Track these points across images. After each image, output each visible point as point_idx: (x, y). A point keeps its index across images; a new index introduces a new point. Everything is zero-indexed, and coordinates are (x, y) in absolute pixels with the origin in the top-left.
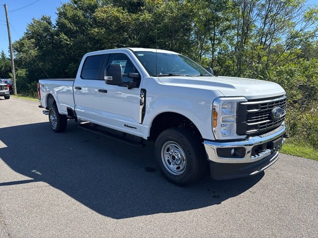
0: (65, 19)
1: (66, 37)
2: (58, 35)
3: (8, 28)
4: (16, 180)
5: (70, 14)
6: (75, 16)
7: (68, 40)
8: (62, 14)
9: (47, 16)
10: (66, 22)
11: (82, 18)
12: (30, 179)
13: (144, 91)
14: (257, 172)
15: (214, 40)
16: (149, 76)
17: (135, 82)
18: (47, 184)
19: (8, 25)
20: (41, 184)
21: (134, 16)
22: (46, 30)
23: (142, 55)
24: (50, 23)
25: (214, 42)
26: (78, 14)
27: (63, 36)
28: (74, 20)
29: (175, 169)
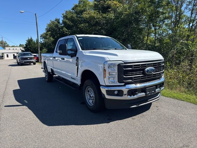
0: (67, 19)
1: (66, 30)
2: (62, 29)
3: (37, 26)
4: (15, 105)
5: (69, 17)
6: (72, 17)
7: (68, 31)
8: (65, 17)
9: (58, 18)
10: (67, 21)
11: (76, 18)
12: (21, 104)
13: (78, 58)
14: (135, 106)
15: (156, 26)
16: (81, 50)
17: (74, 53)
18: (27, 107)
19: (37, 25)
20: (25, 107)
21: (104, 15)
22: (57, 26)
23: (82, 38)
24: (59, 22)
25: (156, 28)
26: (74, 16)
27: (65, 29)
28: (72, 19)
29: (91, 103)
